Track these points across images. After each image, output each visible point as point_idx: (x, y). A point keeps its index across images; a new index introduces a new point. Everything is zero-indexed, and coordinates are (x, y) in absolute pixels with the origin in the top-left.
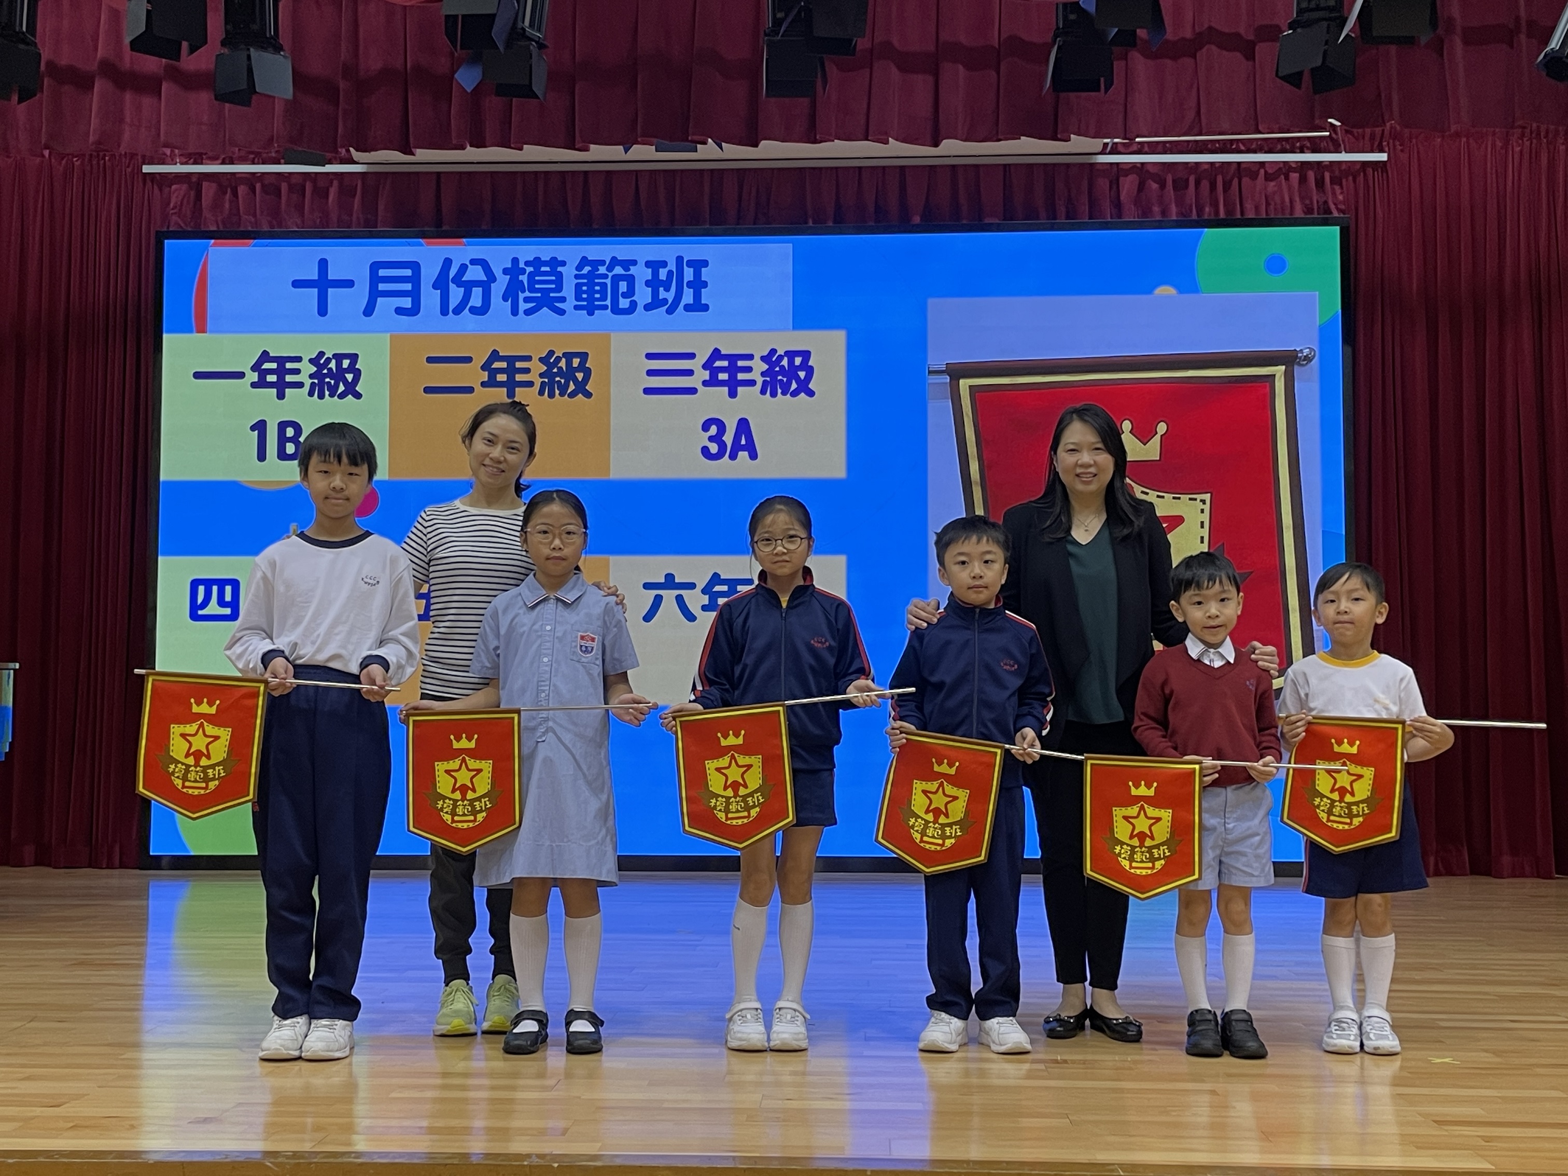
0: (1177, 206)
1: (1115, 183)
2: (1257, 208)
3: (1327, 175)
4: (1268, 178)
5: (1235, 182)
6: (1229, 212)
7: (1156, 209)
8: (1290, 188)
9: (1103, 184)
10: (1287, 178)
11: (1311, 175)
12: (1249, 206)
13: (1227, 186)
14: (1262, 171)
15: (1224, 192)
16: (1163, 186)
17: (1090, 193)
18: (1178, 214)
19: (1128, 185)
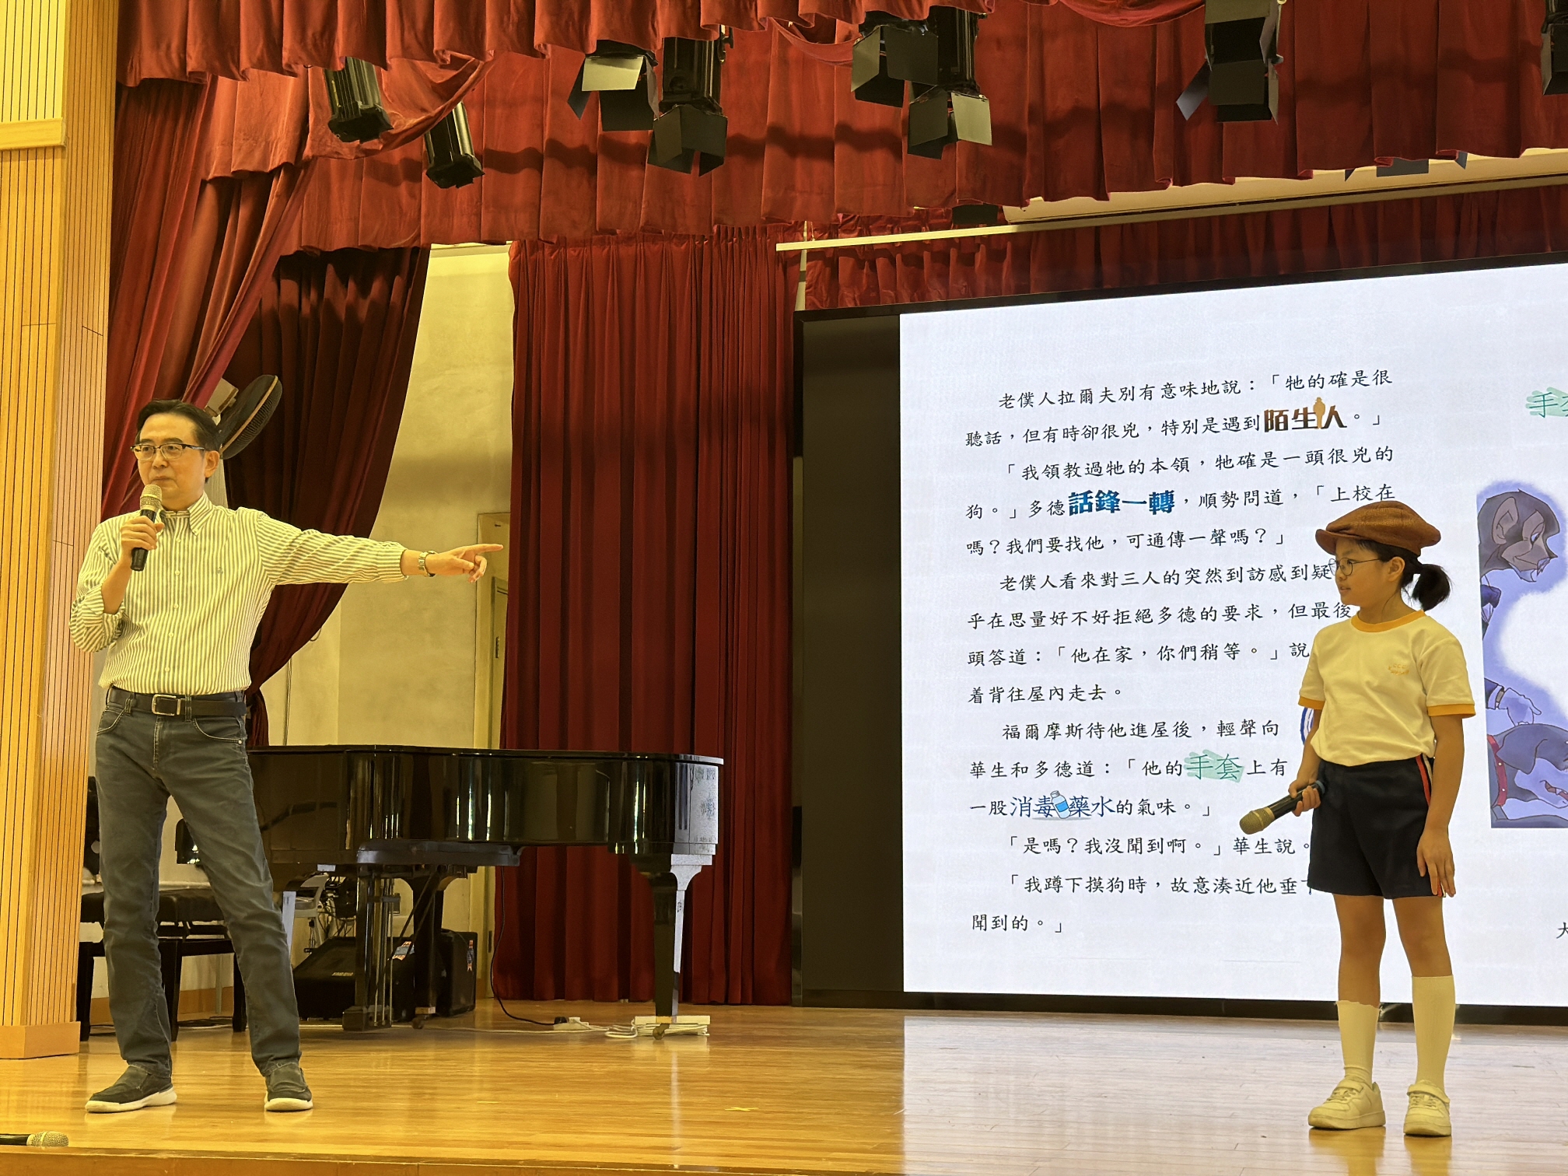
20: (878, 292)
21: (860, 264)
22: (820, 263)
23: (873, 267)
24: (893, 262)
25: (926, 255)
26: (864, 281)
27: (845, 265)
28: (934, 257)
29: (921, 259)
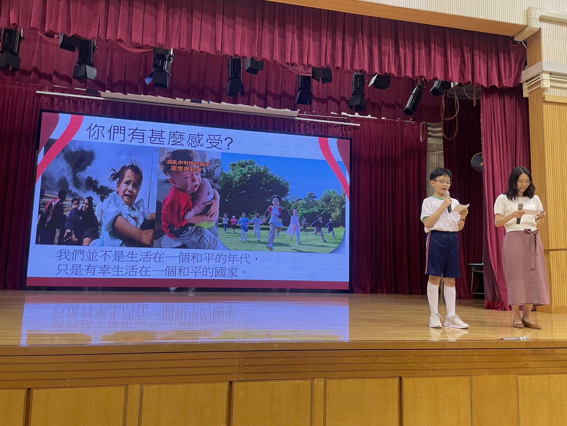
0: (313, 131)
1: (299, 125)
2: (331, 134)
3: (347, 128)
4: (334, 127)
5: (327, 127)
6: (325, 134)
7: (308, 132)
8: (339, 130)
9: (297, 124)
10: (338, 128)
11: (343, 127)
12: (329, 133)
13: (325, 128)
14: (333, 125)
15: (324, 129)
16: (310, 126)
17: (293, 126)
18: (313, 133)
19: (302, 125)
20: (65, 108)
21: (60, 100)
22: (49, 98)
23: (64, 101)
24: (70, 101)
25: (79, 101)
26: (61, 105)
27: (56, 100)
28: (81, 102)
29: (78, 102)
